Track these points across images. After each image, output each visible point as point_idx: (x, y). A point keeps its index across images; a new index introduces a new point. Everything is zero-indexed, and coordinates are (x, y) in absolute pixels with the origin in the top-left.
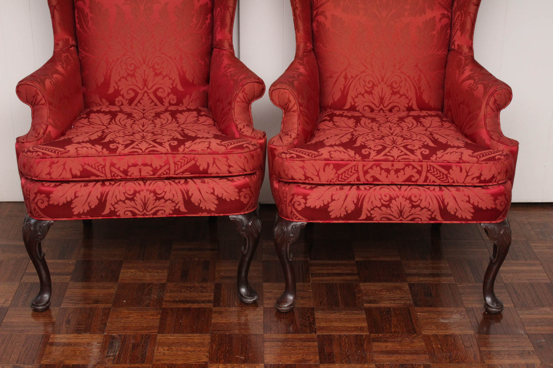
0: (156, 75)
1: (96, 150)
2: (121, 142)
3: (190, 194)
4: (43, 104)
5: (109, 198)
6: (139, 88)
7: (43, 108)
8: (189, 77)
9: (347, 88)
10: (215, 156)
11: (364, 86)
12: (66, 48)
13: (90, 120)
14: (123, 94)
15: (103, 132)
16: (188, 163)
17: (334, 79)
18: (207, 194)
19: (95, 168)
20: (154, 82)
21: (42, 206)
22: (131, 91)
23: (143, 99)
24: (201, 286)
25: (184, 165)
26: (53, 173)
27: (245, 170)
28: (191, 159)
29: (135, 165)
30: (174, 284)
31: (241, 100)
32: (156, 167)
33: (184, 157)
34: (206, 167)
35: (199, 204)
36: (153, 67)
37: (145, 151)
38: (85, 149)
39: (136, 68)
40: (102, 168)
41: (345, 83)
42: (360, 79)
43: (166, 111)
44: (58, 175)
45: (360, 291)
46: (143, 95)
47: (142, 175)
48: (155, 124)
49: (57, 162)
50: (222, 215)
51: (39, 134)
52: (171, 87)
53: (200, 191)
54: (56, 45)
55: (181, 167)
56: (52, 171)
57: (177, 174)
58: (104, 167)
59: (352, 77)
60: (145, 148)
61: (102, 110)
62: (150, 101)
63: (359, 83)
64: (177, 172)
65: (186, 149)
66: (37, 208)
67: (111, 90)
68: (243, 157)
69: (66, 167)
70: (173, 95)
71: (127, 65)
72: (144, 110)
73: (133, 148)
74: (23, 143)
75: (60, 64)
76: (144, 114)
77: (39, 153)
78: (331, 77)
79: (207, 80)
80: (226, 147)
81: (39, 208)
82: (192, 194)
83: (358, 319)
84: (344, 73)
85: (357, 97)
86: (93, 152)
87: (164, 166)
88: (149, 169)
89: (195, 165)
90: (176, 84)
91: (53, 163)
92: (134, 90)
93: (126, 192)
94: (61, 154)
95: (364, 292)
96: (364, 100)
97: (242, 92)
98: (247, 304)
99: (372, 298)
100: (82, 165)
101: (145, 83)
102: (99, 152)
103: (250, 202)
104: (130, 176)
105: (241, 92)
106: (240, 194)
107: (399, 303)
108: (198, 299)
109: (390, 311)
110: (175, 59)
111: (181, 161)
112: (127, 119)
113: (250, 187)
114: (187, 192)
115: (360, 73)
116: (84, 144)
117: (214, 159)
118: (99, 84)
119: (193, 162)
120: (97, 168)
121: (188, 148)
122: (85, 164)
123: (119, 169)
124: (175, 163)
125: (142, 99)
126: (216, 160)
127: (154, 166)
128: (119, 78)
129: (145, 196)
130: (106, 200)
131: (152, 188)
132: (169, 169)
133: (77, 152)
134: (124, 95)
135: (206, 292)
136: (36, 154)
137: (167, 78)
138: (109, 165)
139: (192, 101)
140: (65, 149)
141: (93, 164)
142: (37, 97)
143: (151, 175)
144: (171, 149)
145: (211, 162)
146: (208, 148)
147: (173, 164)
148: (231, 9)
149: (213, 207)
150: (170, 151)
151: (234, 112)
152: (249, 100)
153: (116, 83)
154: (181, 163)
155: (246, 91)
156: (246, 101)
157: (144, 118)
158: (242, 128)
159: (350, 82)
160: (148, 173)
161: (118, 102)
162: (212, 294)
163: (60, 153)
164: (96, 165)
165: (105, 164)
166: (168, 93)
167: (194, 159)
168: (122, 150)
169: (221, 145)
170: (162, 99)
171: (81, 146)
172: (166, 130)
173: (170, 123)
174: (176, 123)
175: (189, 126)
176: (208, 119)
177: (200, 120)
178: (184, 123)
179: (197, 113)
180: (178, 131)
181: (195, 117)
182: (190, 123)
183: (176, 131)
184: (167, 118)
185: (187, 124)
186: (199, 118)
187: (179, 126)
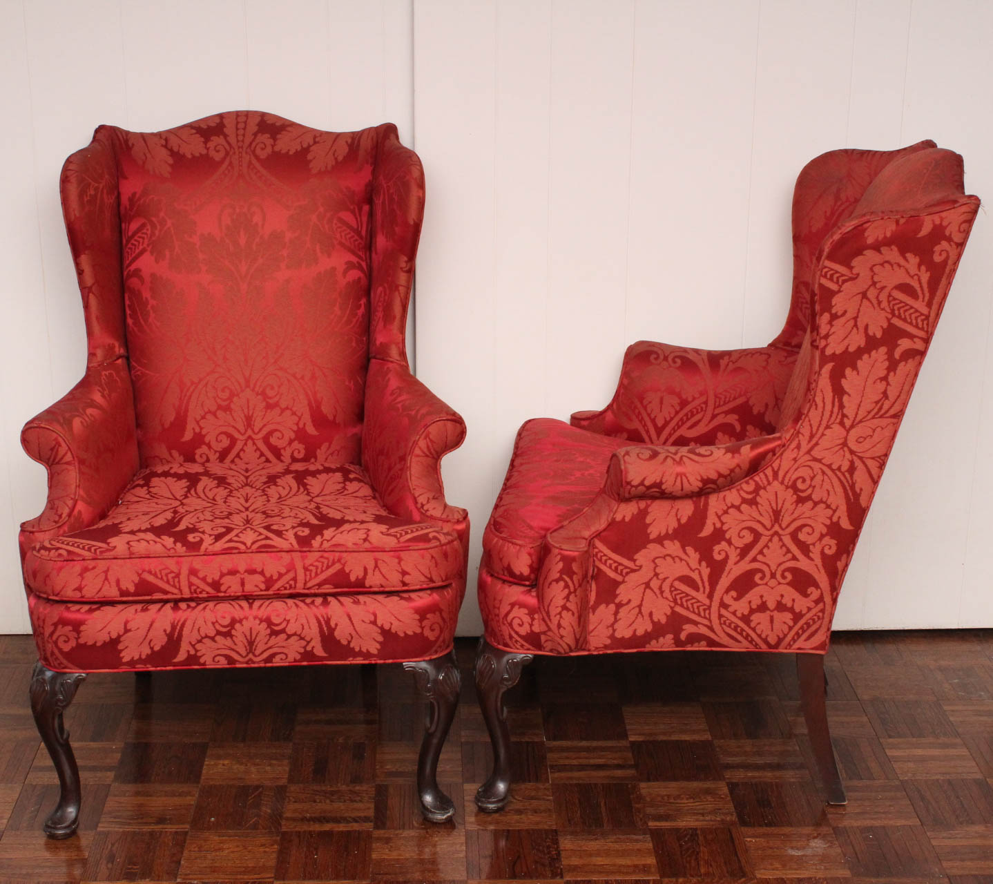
0: (269, 407)
1: (163, 545)
2: (208, 530)
3: (333, 624)
4: (68, 463)
5: (186, 631)
6: (239, 431)
7: (68, 470)
8: (326, 409)
10: (378, 555)
12: (108, 361)
13: (151, 489)
14: (209, 442)
15: (175, 512)
16: (328, 567)
18: (363, 624)
19: (162, 579)
20: (265, 421)
21: (66, 648)
22: (223, 438)
23: (244, 451)
24: (351, 791)
25: (322, 571)
26: (86, 588)
27: (431, 580)
28: (334, 560)
29: (233, 572)
30: (301, 785)
32: (272, 576)
33: (322, 557)
34: (361, 574)
35: (349, 642)
36: (263, 394)
37: (251, 546)
38: (144, 544)
39: (232, 395)
40: (173, 578)
43: (287, 471)
44: (96, 591)
45: (640, 798)
47: (245, 590)
48: (268, 496)
49: (94, 568)
50: (390, 661)
51: (60, 516)
52: (295, 428)
53: (350, 619)
54: (91, 355)
55: (317, 574)
56: (84, 583)
57: (308, 589)
58: (178, 575)
60: (251, 541)
61: (172, 471)
62: (258, 453)
64: (309, 585)
65: (325, 541)
66: (56, 651)
67: (188, 436)
68: (428, 557)
69: (109, 577)
70: (299, 443)
71: (216, 389)
72: (247, 470)
73: (231, 541)
74: (32, 532)
75: (99, 390)
76: (247, 478)
77: (61, 551)
79: (359, 416)
80: (398, 539)
81: (60, 650)
82: (336, 625)
83: (638, 850)
86: (157, 548)
87: (286, 573)
88: (258, 579)
89: (342, 571)
90: (305, 424)
91: (86, 570)
92: (229, 436)
93: (217, 621)
94: (101, 552)
95: (648, 799)
97: (425, 438)
98: (436, 823)
99: (662, 811)
100: (138, 573)
101: (249, 420)
102: (169, 550)
103: (441, 639)
104: (225, 592)
105: (423, 437)
106: (424, 624)
107: (711, 821)
108: (346, 815)
109: (697, 835)
110: (302, 378)
111: (316, 563)
112: (217, 487)
113: (441, 611)
114: (328, 621)
116: (142, 535)
117: (376, 560)
118: (167, 425)
119: (338, 567)
120: (165, 578)
121: (328, 541)
122: (144, 571)
123: (204, 579)
124: (306, 569)
125: (242, 450)
126: (379, 562)
127: (268, 575)
128: (203, 414)
129: (251, 629)
130: (180, 635)
131: (263, 613)
132: (295, 579)
133: (129, 548)
134: (211, 443)
135: (361, 801)
136: (57, 554)
137: (288, 413)
138: (187, 572)
139: (332, 454)
140: (108, 544)
141: (157, 571)
142: (57, 450)
143: (261, 590)
144: (298, 542)
145: (371, 565)
146: (365, 540)
147: (303, 571)
148: (402, 289)
149: (374, 648)
150: (296, 546)
151: (411, 474)
152: (437, 452)
153: (198, 422)
154: (317, 567)
155: (431, 437)
156: (431, 453)
157: (247, 485)
158: (424, 502)
160: (256, 586)
161: (201, 456)
162: (372, 806)
163: (98, 551)
164: (164, 573)
165: (180, 571)
166: (290, 439)
167: (339, 561)
168: (210, 545)
169: (388, 535)
170: (280, 449)
171: (136, 538)
172: (288, 507)
173: (295, 495)
174: (305, 493)
175: (330, 500)
176: (362, 486)
177: (348, 489)
178: (320, 495)
179: (342, 476)
180: (309, 510)
181: (340, 483)
182: (331, 494)
183: (306, 509)
184: (290, 486)
185: (325, 495)
186: (346, 485)
187: (311, 500)
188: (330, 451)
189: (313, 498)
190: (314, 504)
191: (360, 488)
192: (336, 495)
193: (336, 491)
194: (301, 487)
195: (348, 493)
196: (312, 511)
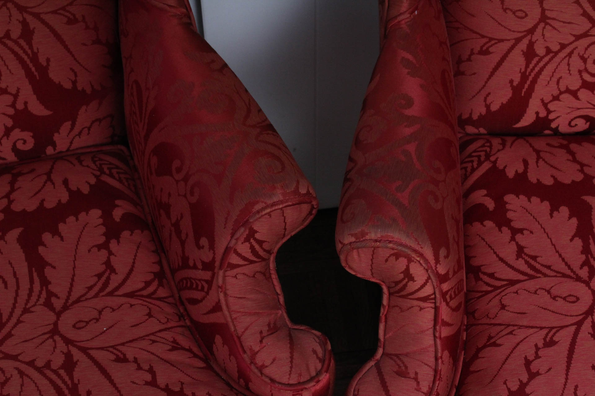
9: (530, 78)
11: (580, 72)
17: (495, 58)
31: (245, 259)
41: (527, 66)
42: (570, 55)
52: (11, 111)
59: (548, 51)
63: (569, 65)
70: (22, 130)
78: (484, 52)
84: (526, 41)
85: (556, 98)
90: (26, 103)
96: (576, 104)
105: (242, 240)
115: (573, 38)
139: (80, 134)
151: (226, 295)
155: (258, 236)
156: (259, 257)
158: (256, 348)
159: (541, 64)
172: (17, 368)
173: (26, 311)
174: (42, 300)
175: (87, 323)
176: (138, 247)
177: (116, 266)
178: (70, 301)
179: (101, 221)
180: (54, 377)
181: (100, 247)
182: (88, 296)
183: (49, 373)
184: (15, 274)
185: (78, 301)
186: (111, 253)
187: (56, 324)
189: (59, 315)
190: (61, 346)
191: (136, 256)
192: (96, 296)
193: (96, 279)
194: (35, 274)
195: (116, 284)
196: (59, 382)
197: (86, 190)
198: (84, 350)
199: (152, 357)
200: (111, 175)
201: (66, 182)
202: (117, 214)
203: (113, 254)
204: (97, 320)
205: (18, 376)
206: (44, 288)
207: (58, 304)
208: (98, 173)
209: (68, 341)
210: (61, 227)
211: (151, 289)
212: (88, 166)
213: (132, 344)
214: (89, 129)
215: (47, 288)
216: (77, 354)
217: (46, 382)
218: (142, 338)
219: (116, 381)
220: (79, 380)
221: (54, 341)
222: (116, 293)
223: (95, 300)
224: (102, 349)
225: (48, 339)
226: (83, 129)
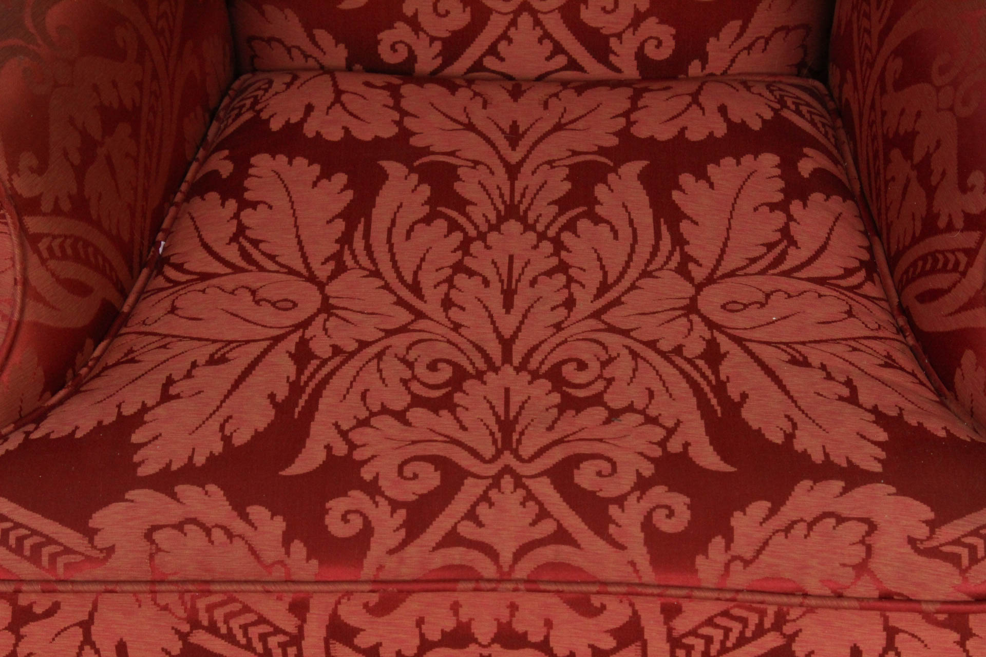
1: (252, 550)
2: (388, 477)
10: (899, 618)
13: (248, 217)
14: (416, 15)
15: (302, 355)
16: (743, 643)
19: (248, 647)
22: (452, 4)
23: (510, 41)
25: (724, 651)
28: (760, 624)
29: (458, 641)
33: (725, 614)
37: (512, 567)
38: (197, 537)
40: (283, 646)
46: (513, 23)
48: (570, 280)
49: (49, 615)
58: (295, 639)
60: (512, 546)
61: (310, 129)
62: (548, 46)
65: (737, 566)
69: (94, 638)
70: (661, 22)
72: (514, 136)
73: (452, 539)
76: (513, 171)
80: (963, 572)
87: (615, 653)
89: (783, 652)
94: (67, 566)
100: (177, 632)
102: (269, 567)
111: (707, 631)
112: (427, 222)
117: (891, 632)
119: (771, 643)
120: (258, 647)
121: (747, 563)
122: (195, 624)
124: (675, 643)
125: (504, 36)
126: (900, 638)
133: (152, 557)
134: (421, 19)
138: (323, 633)
139: (749, 48)
140: (90, 534)
141: (235, 624)
144: (656, 561)
146: (862, 568)
147: (667, 647)
150: (648, 574)
154: (709, 640)
157: (512, 211)
161: (393, 48)
163: (61, 561)
164: (254, 632)
165: (301, 629)
166: (637, 12)
167: (777, 626)
168: (391, 552)
169: (934, 553)
170: (607, 38)
171: (174, 512)
172: (627, 347)
173: (645, 274)
174: (673, 264)
175: (746, 306)
176: (837, 219)
177: (797, 237)
178: (719, 273)
179: (778, 171)
180: (687, 367)
181: (773, 207)
182: (748, 270)
183: (679, 361)
184: (631, 222)
185: (732, 274)
186: (790, 218)
187: (693, 299)
188: (745, 41)
189: (699, 288)
190: (700, 329)
191: (832, 229)
192: (763, 272)
193: (764, 250)
194: (664, 228)
195: (797, 263)
196: (696, 375)
197: (756, 125)
198: (739, 341)
199: (851, 368)
200: (798, 112)
201: (723, 110)
202: (806, 167)
203: (795, 220)
204: (762, 305)
205: (630, 357)
206: (678, 248)
207: (699, 274)
208: (777, 106)
209: (711, 325)
210: (711, 169)
211: (853, 280)
212: (760, 94)
213: (817, 346)
214: (767, 41)
215: (682, 250)
216: (725, 344)
217: (675, 371)
218: (835, 341)
219: (789, 387)
220: (728, 378)
221: (691, 321)
222: (796, 275)
223: (760, 278)
224: (768, 343)
225: (680, 316)
226: (758, 38)
